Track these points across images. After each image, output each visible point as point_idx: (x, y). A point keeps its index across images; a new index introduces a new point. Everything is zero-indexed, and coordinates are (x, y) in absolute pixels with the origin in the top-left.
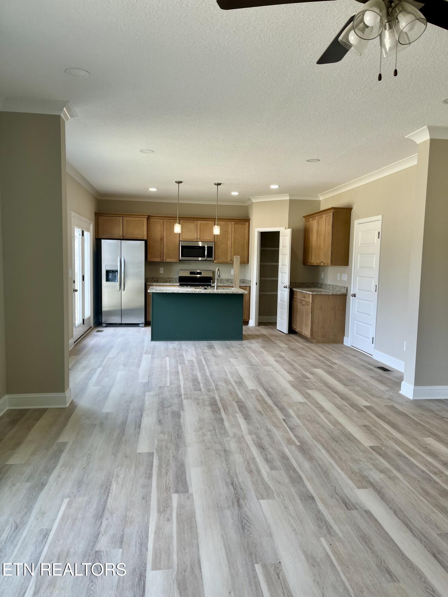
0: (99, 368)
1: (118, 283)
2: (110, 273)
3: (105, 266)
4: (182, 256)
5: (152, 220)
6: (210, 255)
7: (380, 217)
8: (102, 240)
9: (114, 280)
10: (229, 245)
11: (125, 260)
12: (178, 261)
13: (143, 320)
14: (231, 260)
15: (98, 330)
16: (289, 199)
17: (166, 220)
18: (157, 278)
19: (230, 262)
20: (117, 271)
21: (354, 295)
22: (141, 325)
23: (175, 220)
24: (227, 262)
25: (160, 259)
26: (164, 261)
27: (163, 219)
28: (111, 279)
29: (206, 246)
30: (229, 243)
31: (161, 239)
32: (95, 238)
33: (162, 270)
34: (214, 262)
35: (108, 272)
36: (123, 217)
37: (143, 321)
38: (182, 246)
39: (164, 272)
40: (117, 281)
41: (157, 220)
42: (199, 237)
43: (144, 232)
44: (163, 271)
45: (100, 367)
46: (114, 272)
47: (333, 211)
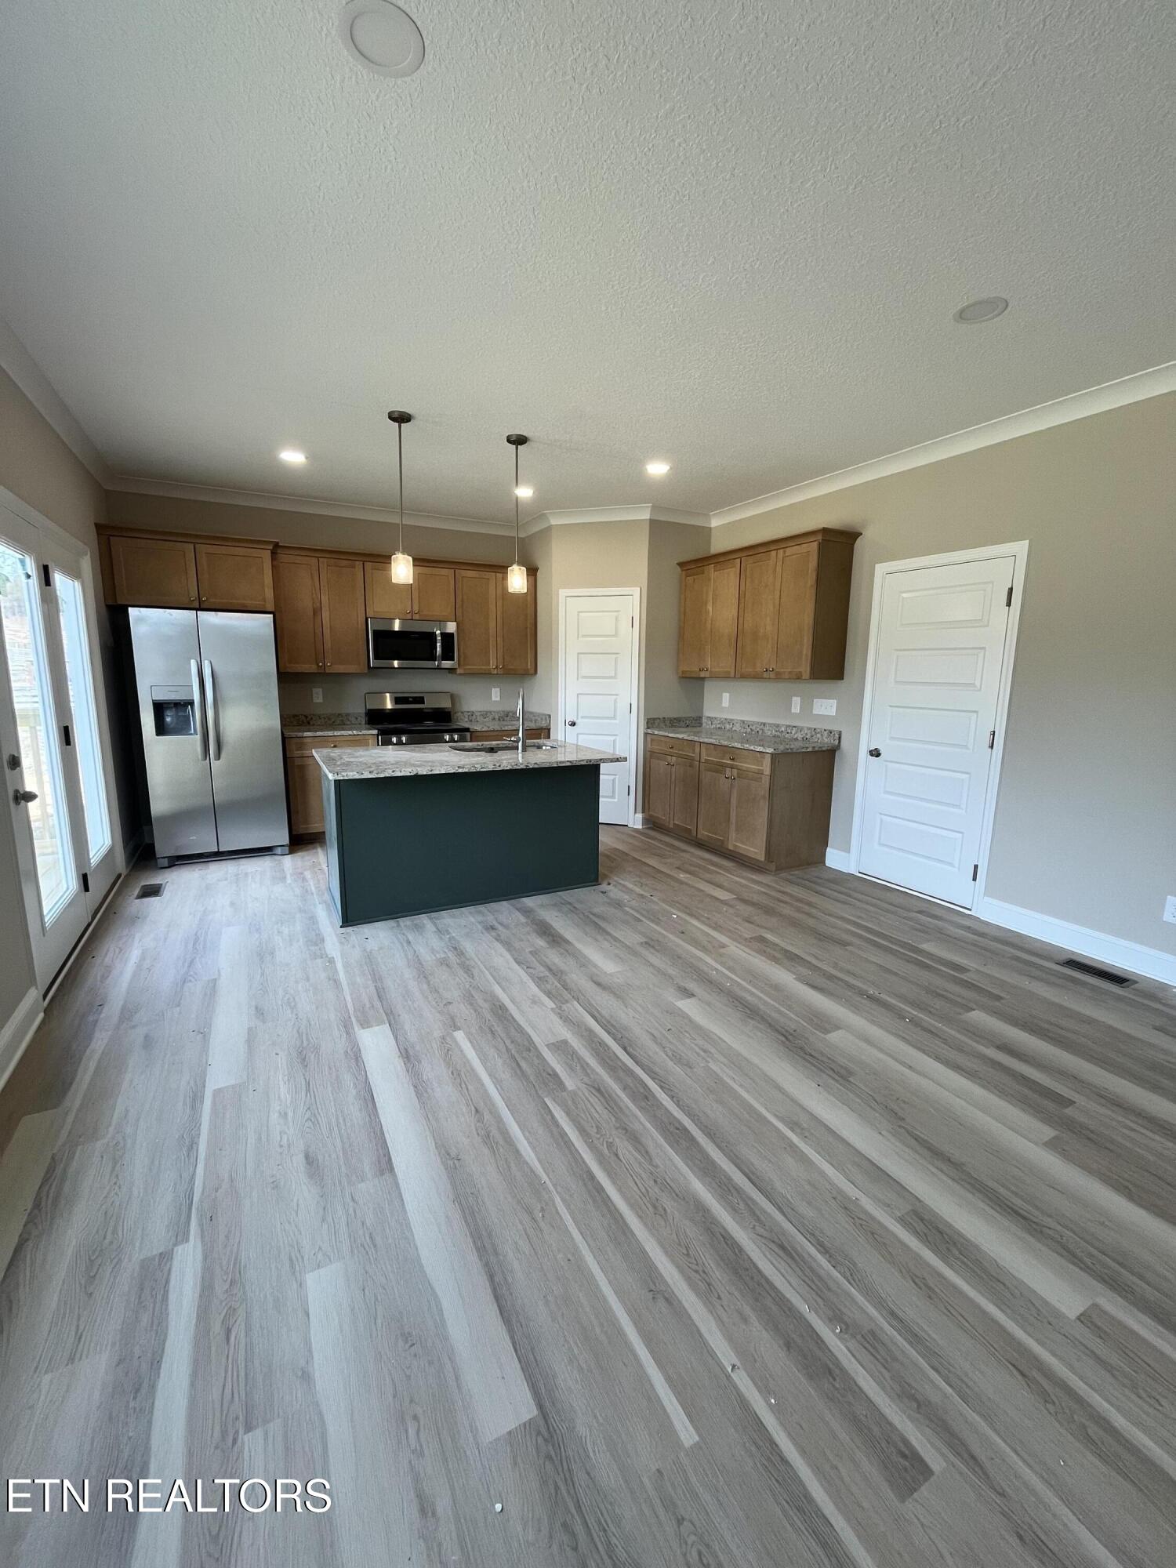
0: (179, 1249)
1: (198, 737)
2: (168, 708)
3: (149, 686)
4: (376, 657)
5: (283, 558)
6: (448, 654)
7: (1021, 548)
8: (130, 609)
9: (182, 728)
10: (492, 631)
11: (216, 668)
12: (366, 671)
13: (283, 838)
14: (497, 667)
15: (143, 883)
16: (648, 518)
17: (325, 560)
18: (306, 717)
19: (496, 672)
20: (191, 703)
21: (876, 753)
22: (279, 851)
23: (350, 562)
24: (487, 672)
25: (316, 667)
26: (327, 671)
27: (318, 557)
28: (172, 726)
29: (438, 632)
30: (492, 624)
31: (315, 613)
32: (108, 607)
33: (318, 696)
34: (458, 671)
35: (159, 708)
36: (197, 546)
37: (286, 841)
38: (375, 632)
39: (323, 700)
40: (192, 732)
41: (299, 559)
42: (416, 609)
43: (266, 589)
44: (321, 697)
45: (186, 1239)
46: (182, 706)
47: (820, 537)
